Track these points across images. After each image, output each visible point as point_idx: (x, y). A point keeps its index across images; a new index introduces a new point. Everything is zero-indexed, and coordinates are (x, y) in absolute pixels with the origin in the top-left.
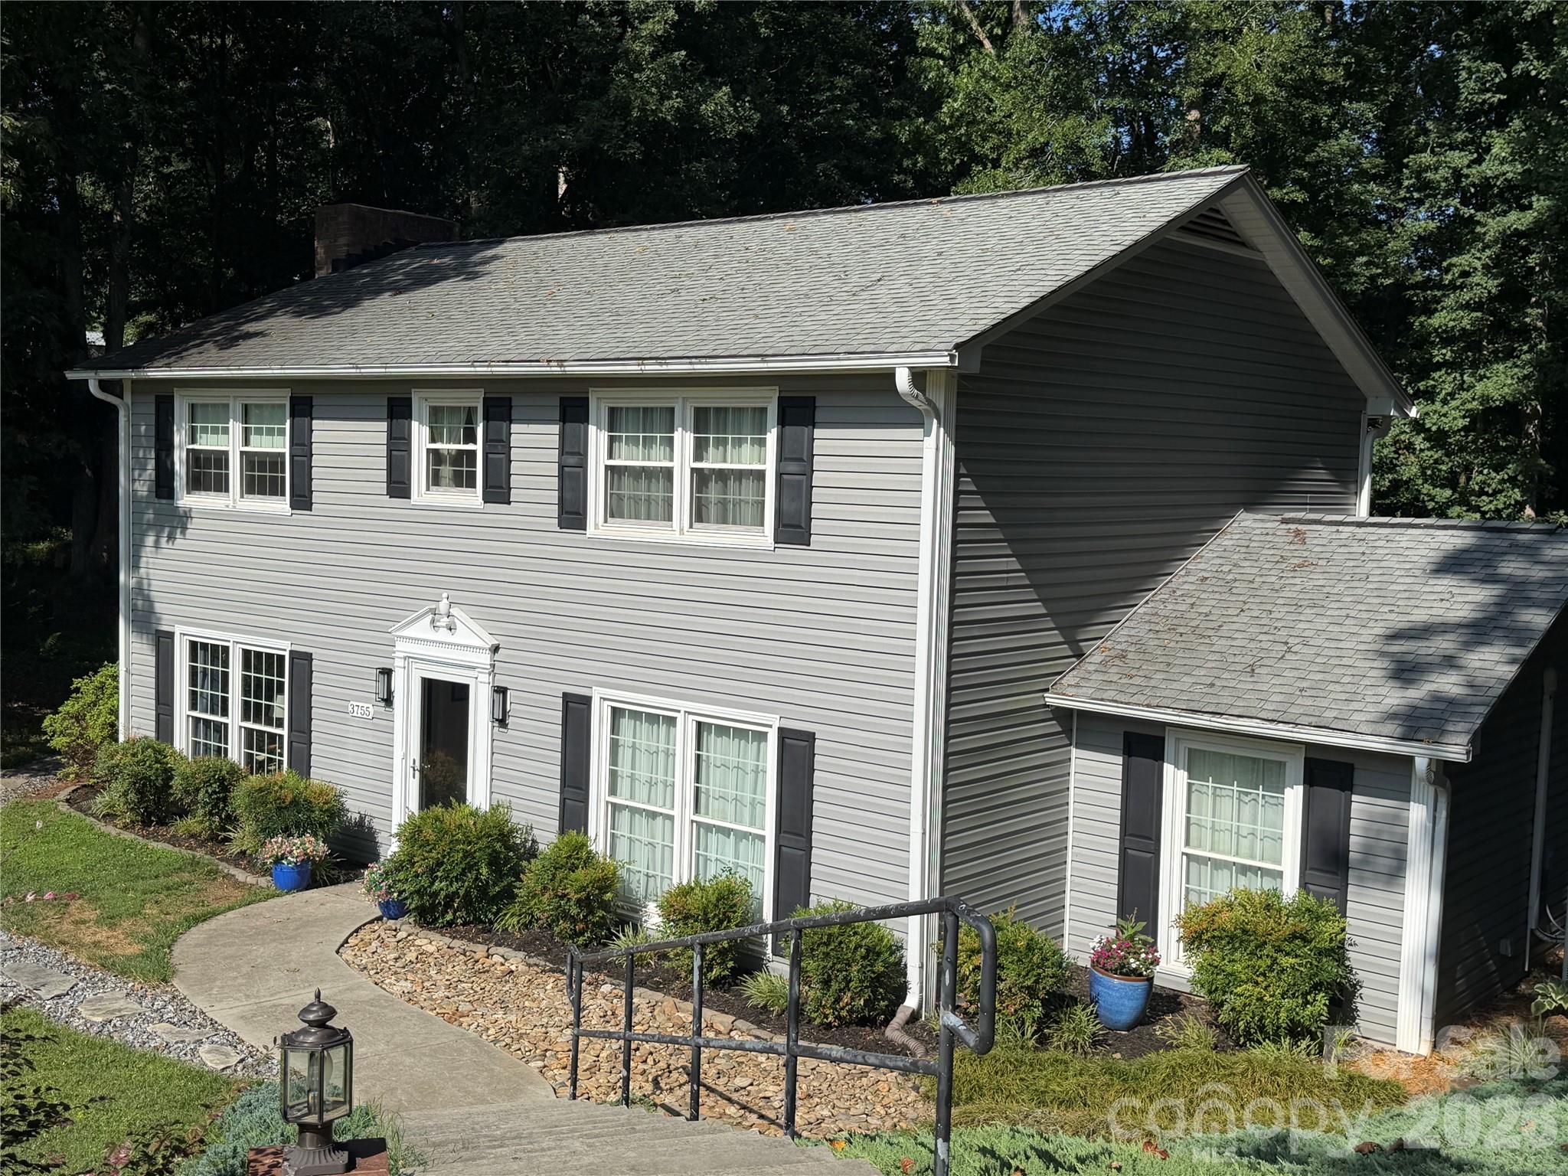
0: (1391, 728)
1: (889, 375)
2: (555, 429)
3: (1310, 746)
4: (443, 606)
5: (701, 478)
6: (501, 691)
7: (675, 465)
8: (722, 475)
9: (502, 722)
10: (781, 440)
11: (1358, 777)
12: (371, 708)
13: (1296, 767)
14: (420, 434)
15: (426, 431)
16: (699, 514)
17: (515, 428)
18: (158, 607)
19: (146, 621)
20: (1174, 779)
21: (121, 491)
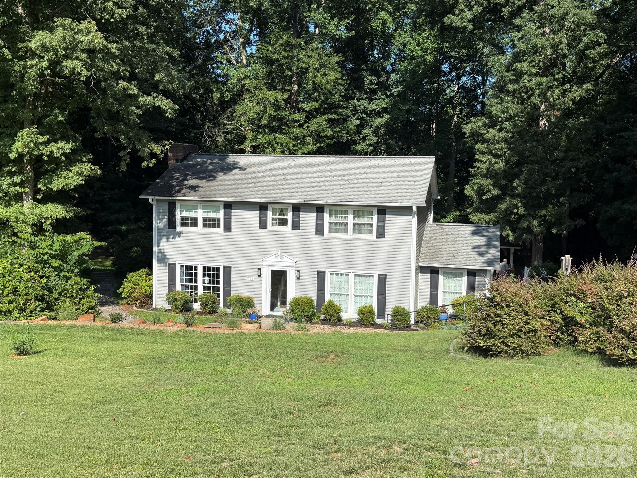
0: (485, 265)
1: (411, 208)
2: (315, 214)
3: (468, 269)
4: (279, 253)
5: (355, 224)
6: (298, 271)
7: (349, 222)
8: (360, 224)
9: (298, 278)
10: (378, 218)
11: (477, 274)
12: (254, 277)
13: (465, 273)
14: (270, 214)
15: (271, 213)
16: (354, 232)
17: (301, 213)
18: (168, 257)
19: (163, 260)
20: (441, 277)
21: (154, 226)
